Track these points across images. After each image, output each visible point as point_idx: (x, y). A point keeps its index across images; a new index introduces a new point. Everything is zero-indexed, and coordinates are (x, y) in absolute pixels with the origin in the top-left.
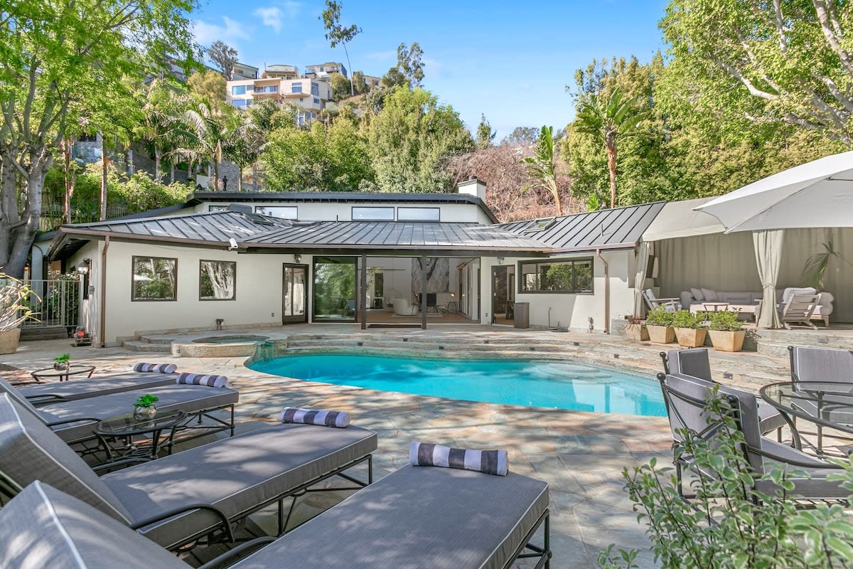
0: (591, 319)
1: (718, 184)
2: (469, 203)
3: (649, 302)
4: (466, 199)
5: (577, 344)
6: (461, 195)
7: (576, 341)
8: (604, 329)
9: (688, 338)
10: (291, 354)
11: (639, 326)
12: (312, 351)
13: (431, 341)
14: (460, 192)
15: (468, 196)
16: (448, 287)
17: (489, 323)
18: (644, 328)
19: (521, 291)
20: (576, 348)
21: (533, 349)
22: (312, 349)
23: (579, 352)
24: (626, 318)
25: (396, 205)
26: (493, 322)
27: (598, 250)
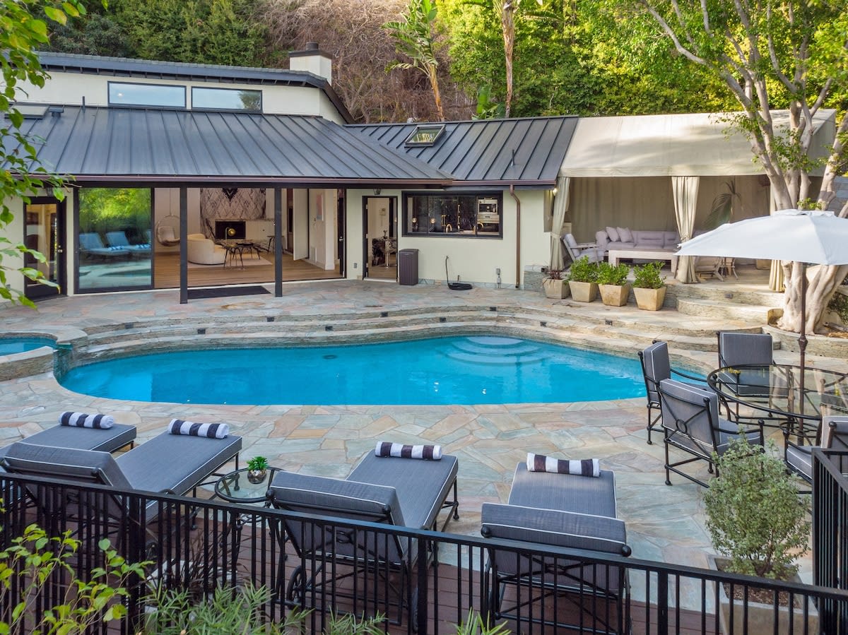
0: (499, 270)
1: (626, 87)
2: (308, 85)
3: (569, 250)
4: (303, 79)
5: (493, 309)
6: (295, 74)
7: (493, 305)
8: (515, 283)
9: (613, 297)
10: (97, 358)
11: (561, 282)
12: (128, 350)
13: (310, 318)
14: (291, 69)
15: (306, 74)
16: (264, 212)
17: (358, 277)
18: (566, 284)
19: (405, 233)
20: (494, 315)
21: (443, 320)
22: (128, 347)
23: (498, 320)
24: (543, 270)
25: (189, 84)
26: (364, 276)
27: (512, 186)
